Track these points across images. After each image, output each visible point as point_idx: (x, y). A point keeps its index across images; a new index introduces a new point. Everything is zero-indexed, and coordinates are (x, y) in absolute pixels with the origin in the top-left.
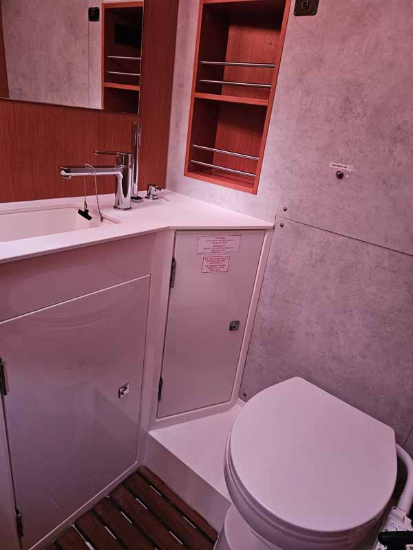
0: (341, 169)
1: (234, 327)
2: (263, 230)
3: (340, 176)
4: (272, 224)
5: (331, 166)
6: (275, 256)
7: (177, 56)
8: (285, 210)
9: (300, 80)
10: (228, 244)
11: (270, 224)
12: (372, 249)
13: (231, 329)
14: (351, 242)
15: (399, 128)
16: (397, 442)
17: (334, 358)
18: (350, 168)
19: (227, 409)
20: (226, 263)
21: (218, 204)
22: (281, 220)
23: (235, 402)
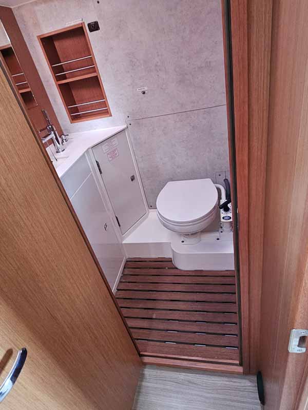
0: (143, 90)
1: (133, 179)
2: (123, 130)
3: (144, 93)
4: (126, 126)
5: (138, 90)
6: (134, 139)
7: (37, 67)
8: (128, 117)
9: (107, 60)
10: (114, 143)
11: (124, 126)
12: (170, 116)
13: (132, 180)
14: (162, 118)
15: (156, 65)
16: (214, 183)
17: (178, 167)
18: (146, 88)
19: (147, 217)
20: (116, 152)
21: (95, 129)
22: (129, 123)
23: (149, 212)
